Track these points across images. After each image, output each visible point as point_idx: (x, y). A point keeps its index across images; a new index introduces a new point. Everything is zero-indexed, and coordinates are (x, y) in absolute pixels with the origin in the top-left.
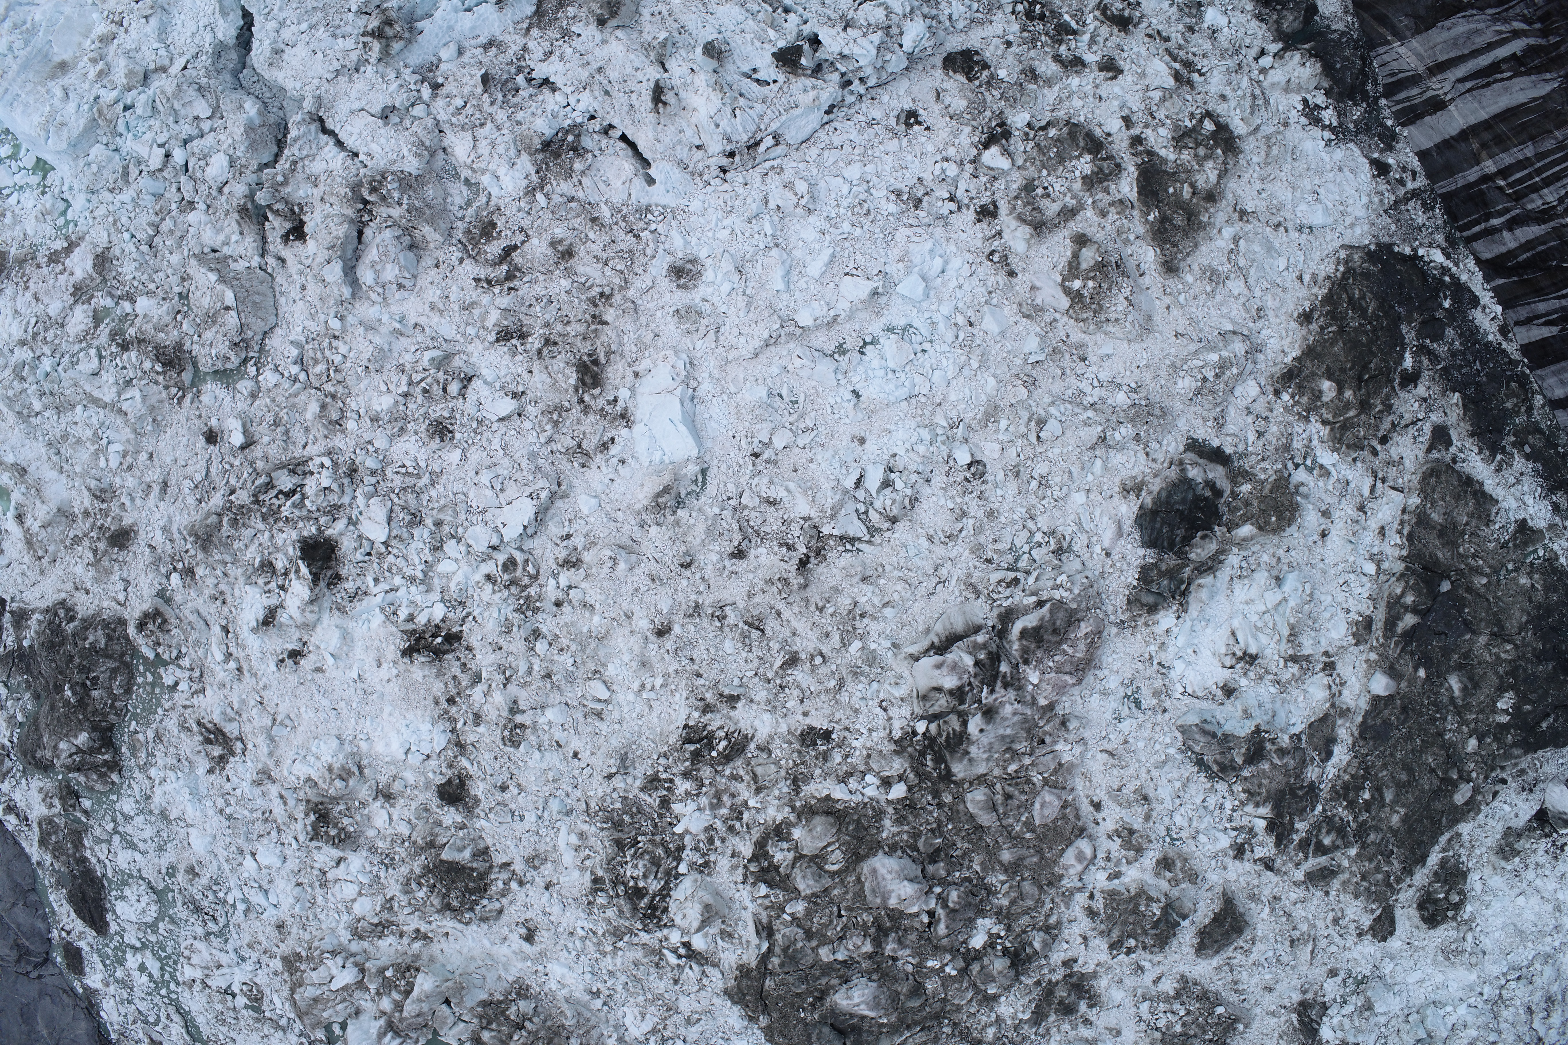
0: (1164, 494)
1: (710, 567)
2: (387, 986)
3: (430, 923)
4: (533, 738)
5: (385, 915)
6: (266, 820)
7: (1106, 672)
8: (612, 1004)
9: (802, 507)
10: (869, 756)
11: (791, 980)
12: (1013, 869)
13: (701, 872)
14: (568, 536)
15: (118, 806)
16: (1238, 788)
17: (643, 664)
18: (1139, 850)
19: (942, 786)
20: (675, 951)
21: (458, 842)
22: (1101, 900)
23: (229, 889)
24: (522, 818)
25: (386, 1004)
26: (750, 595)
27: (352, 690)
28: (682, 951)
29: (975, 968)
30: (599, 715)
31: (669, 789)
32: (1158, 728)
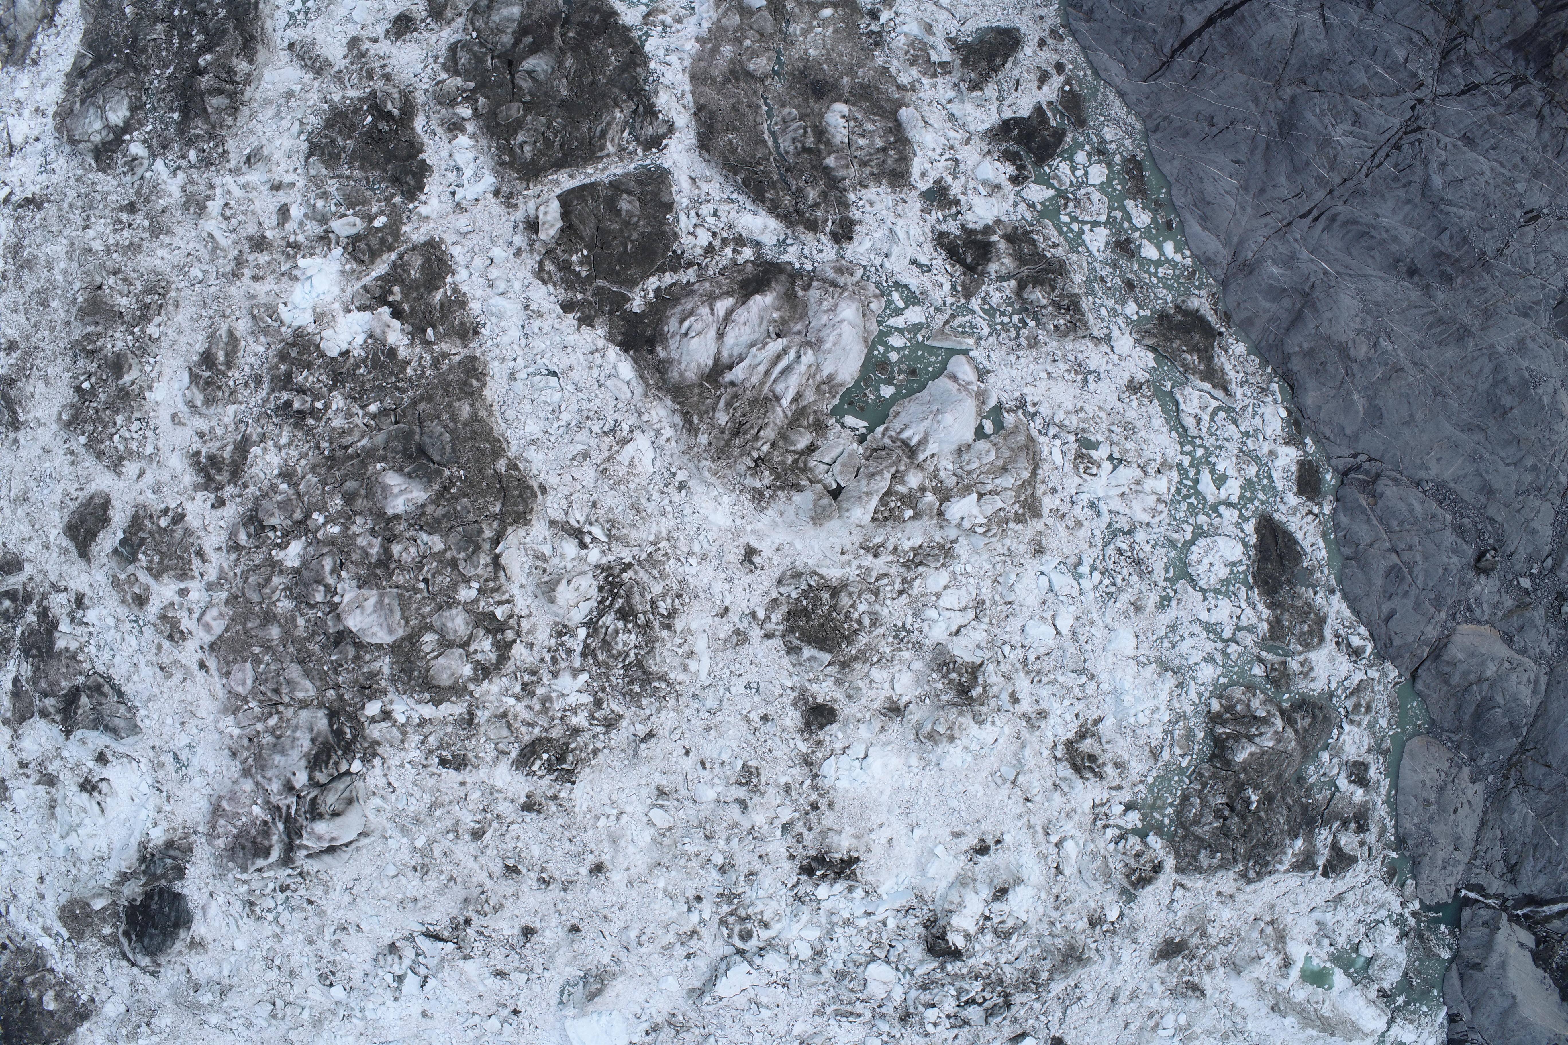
0: (169, 943)
1: (553, 924)
2: (910, 500)
3: (859, 567)
4: (728, 773)
5: (910, 576)
6: (1039, 673)
7: (204, 791)
8: (666, 475)
9: (471, 968)
10: (403, 742)
11: (471, 517)
12: (268, 618)
13: (565, 626)
14: (688, 956)
15: (1219, 671)
16: (86, 666)
17: (614, 842)
18: (163, 617)
19: (336, 705)
20: (594, 539)
21: (815, 666)
22: (194, 567)
23: (1096, 588)
24: (748, 686)
25: (914, 480)
26: (516, 895)
27: (922, 815)
28: (587, 539)
29: (298, 516)
30: (661, 792)
31: (593, 718)
32: (158, 733)
